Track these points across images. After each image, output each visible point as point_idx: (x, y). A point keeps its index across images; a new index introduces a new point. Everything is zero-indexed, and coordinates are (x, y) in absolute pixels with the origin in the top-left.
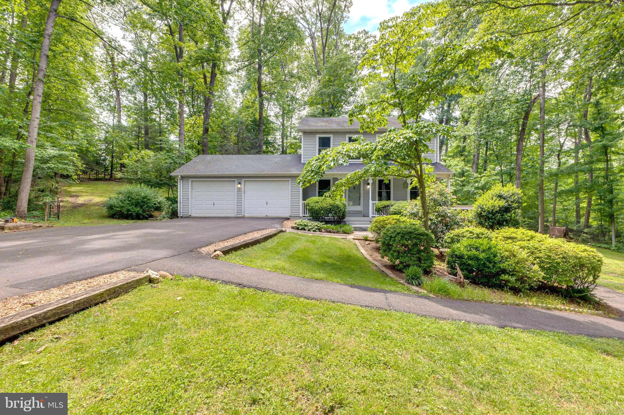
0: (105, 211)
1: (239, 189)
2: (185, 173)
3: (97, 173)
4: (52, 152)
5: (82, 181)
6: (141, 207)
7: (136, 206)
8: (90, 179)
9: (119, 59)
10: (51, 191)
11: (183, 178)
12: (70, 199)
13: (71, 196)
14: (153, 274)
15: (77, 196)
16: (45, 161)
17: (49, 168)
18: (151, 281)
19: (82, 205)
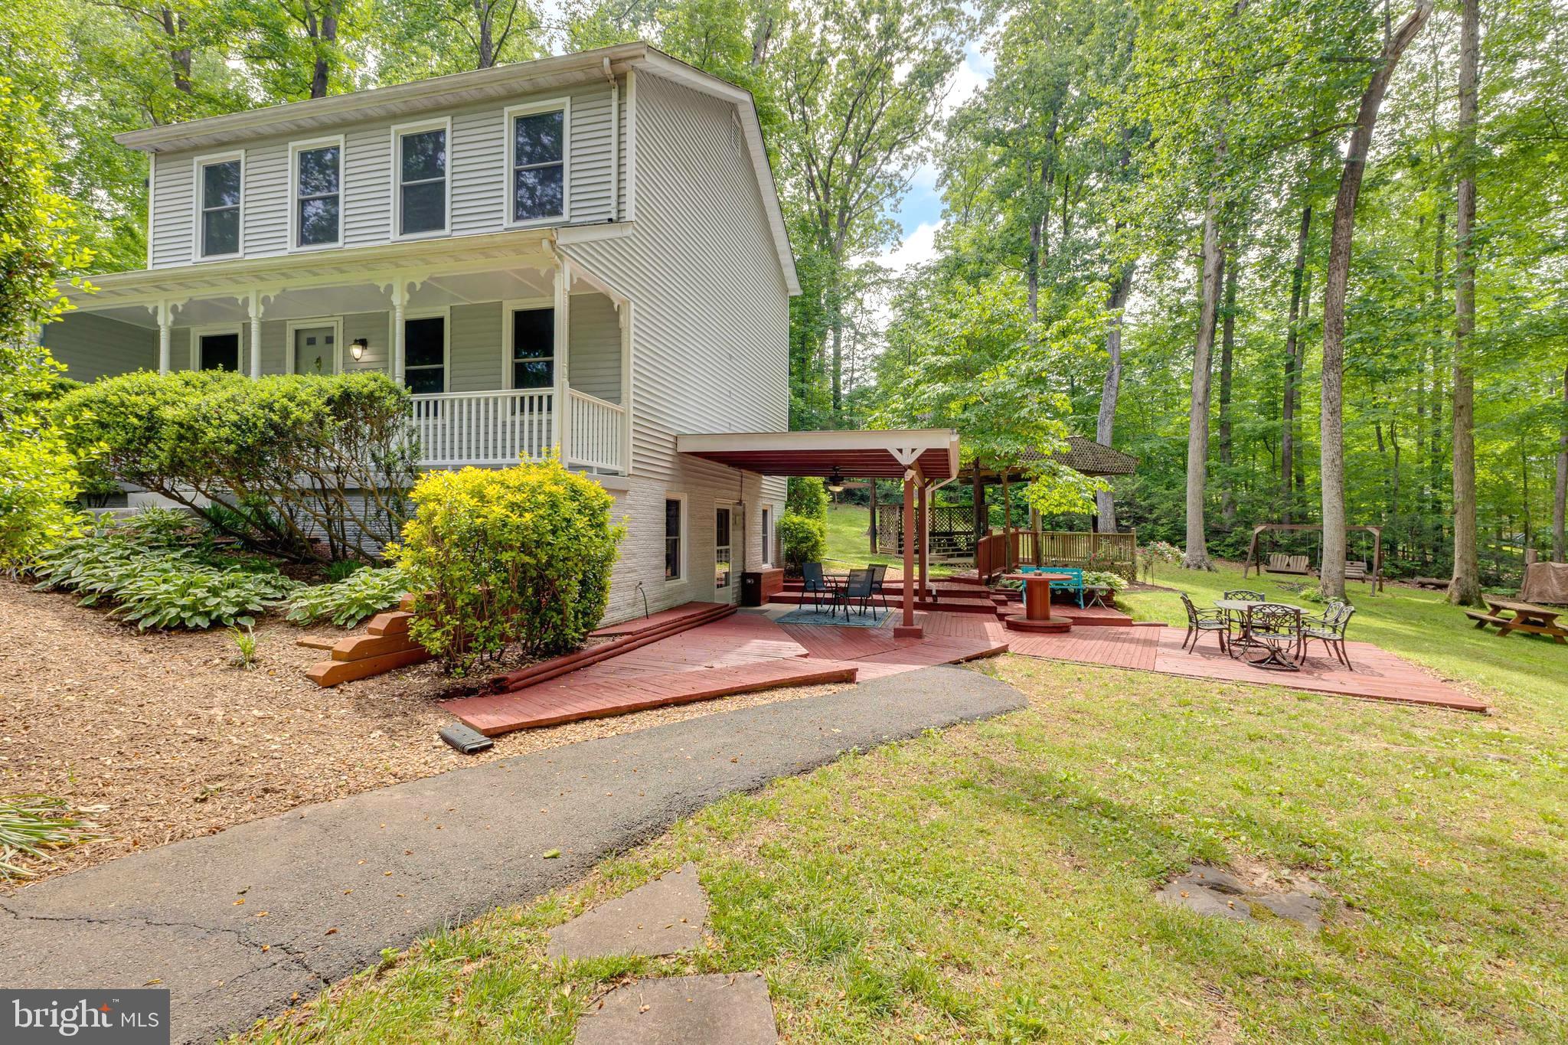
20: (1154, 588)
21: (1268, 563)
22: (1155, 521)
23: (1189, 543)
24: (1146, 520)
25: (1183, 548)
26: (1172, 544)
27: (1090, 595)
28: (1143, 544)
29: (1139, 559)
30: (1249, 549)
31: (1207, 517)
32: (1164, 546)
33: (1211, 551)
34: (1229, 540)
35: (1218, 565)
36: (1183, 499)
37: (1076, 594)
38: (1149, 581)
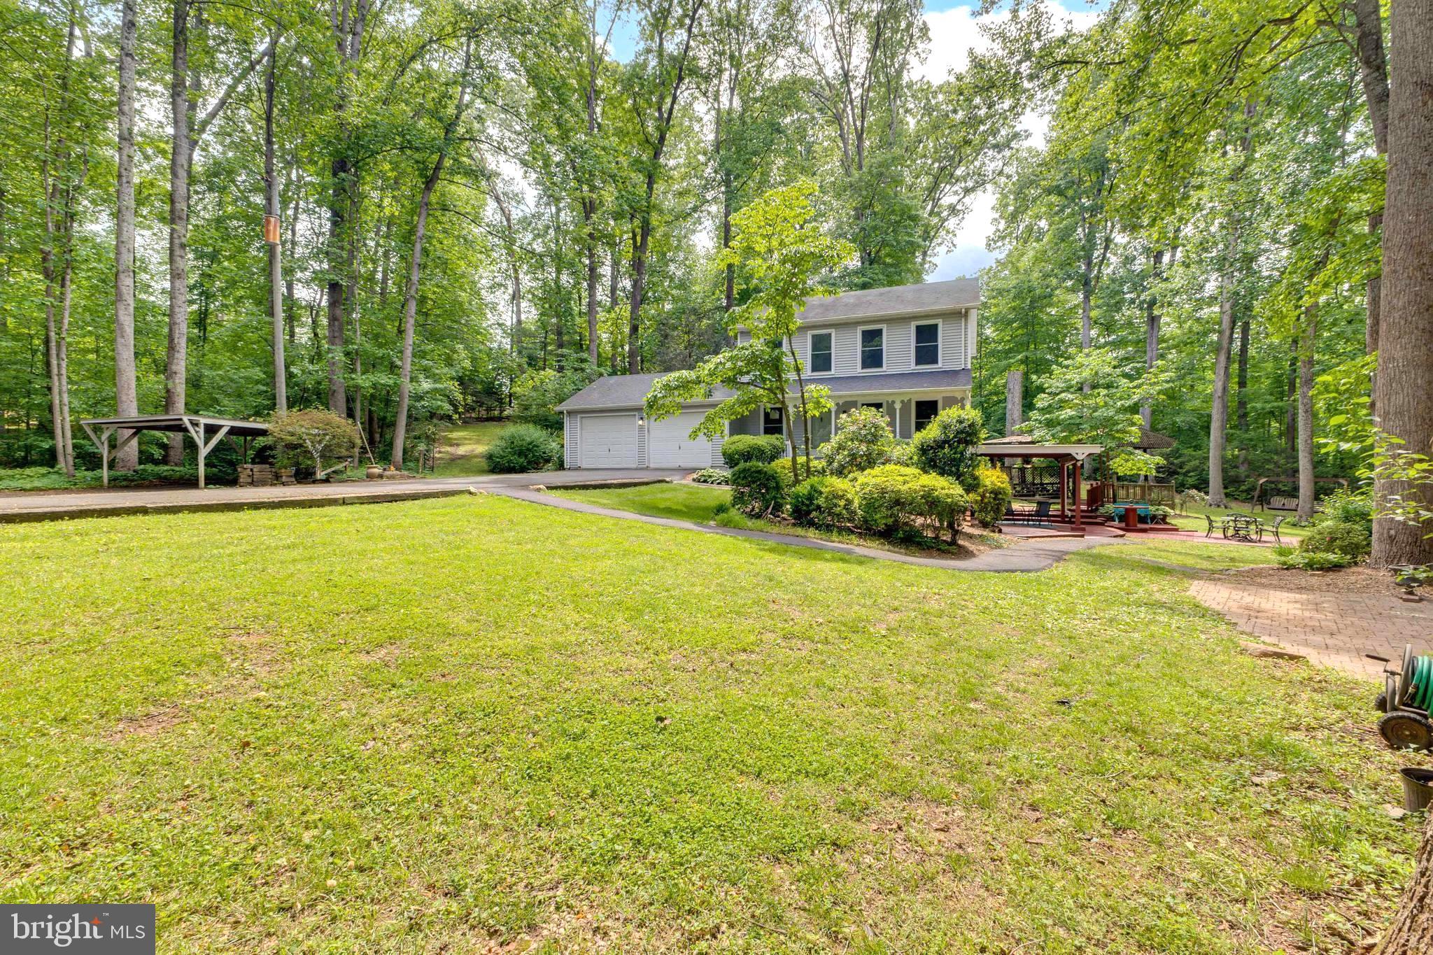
0: (484, 464)
1: (641, 427)
2: (570, 408)
3: (489, 409)
4: (426, 385)
5: (466, 423)
6: (526, 456)
7: (520, 455)
8: (480, 420)
9: (516, 214)
10: (427, 437)
11: (569, 413)
12: (448, 449)
13: (451, 445)
14: (472, 489)
15: (458, 445)
16: (419, 398)
17: (423, 407)
18: (470, 493)
19: (462, 457)
20: (1187, 517)
21: (1269, 503)
22: (1185, 474)
23: (1211, 489)
24: (1178, 473)
25: (1207, 493)
26: (1199, 490)
27: (1154, 518)
28: (1180, 492)
29: (1177, 501)
30: (1256, 493)
31: (1224, 470)
32: (1194, 492)
33: (1227, 495)
34: (1243, 488)
35: (1233, 504)
36: (1207, 458)
37: (1146, 517)
38: (1184, 513)
